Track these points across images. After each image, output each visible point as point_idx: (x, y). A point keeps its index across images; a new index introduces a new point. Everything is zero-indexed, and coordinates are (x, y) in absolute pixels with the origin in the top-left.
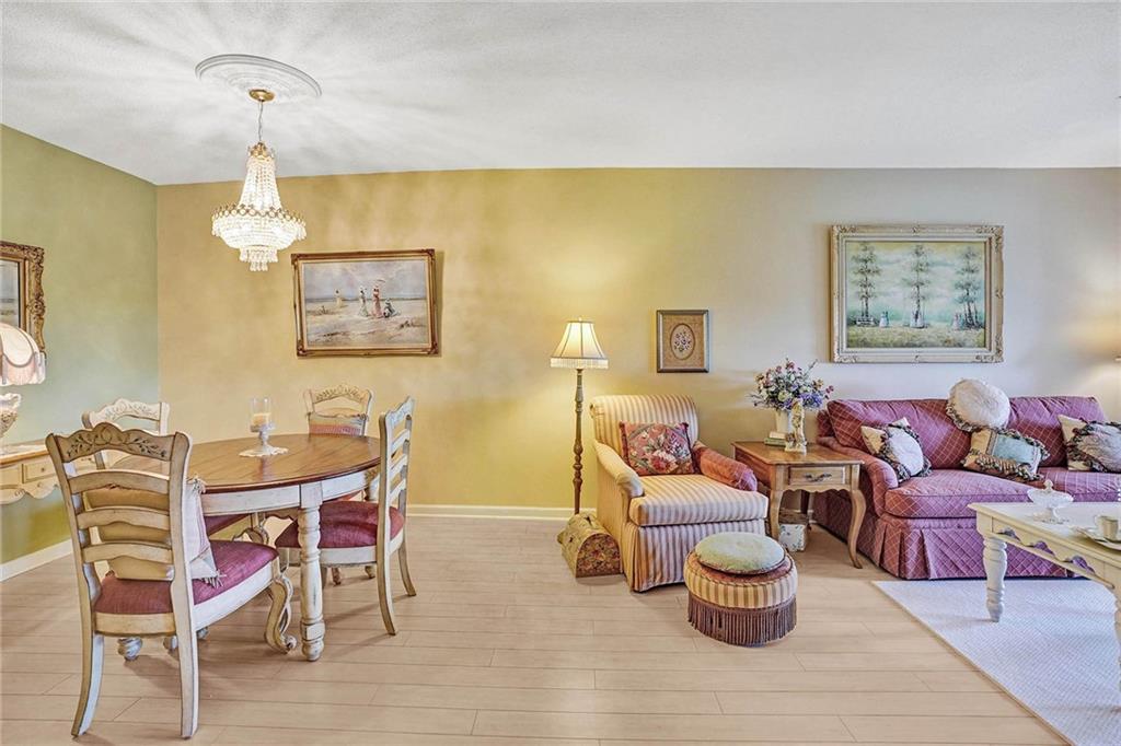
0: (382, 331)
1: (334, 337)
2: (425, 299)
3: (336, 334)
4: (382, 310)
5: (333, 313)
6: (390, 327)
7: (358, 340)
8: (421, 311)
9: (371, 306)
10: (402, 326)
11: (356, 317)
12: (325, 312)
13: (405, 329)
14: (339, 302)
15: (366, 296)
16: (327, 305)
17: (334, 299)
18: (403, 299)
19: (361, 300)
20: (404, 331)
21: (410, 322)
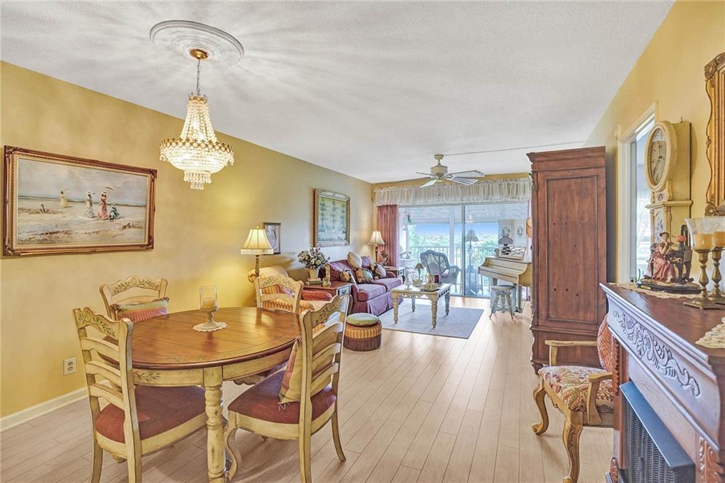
0: (106, 231)
1: (54, 236)
2: (145, 206)
3: (57, 232)
4: (108, 214)
5: (54, 213)
6: (114, 227)
7: (81, 238)
8: (140, 216)
9: (98, 209)
10: (125, 227)
11: (81, 217)
12: (44, 211)
13: (127, 230)
14: (63, 203)
15: (94, 199)
16: (48, 205)
17: (57, 199)
18: (127, 206)
19: (88, 203)
20: (125, 231)
21: (131, 224)
